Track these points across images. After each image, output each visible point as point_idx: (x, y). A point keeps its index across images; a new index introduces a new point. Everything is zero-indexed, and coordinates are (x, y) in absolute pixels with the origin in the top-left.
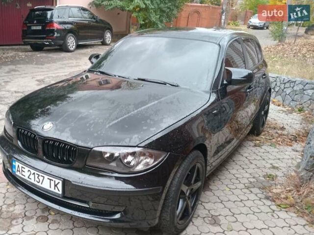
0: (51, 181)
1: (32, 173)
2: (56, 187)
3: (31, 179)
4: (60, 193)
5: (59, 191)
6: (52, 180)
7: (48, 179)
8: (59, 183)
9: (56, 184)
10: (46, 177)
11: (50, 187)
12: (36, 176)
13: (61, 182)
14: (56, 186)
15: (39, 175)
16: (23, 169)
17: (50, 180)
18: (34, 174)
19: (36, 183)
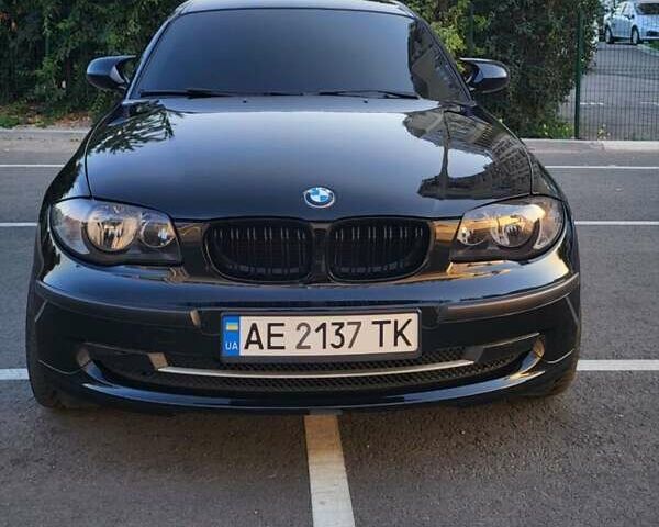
0: (385, 326)
1: (313, 329)
2: (400, 338)
3: (309, 347)
4: (414, 347)
5: (408, 344)
6: (389, 322)
7: (374, 323)
8: (409, 321)
9: (399, 329)
10: (366, 320)
11: (381, 345)
12: (331, 330)
13: (414, 317)
14: (398, 333)
15: (341, 325)
16: (274, 330)
17: (381, 323)
18: (323, 326)
19: (330, 351)
